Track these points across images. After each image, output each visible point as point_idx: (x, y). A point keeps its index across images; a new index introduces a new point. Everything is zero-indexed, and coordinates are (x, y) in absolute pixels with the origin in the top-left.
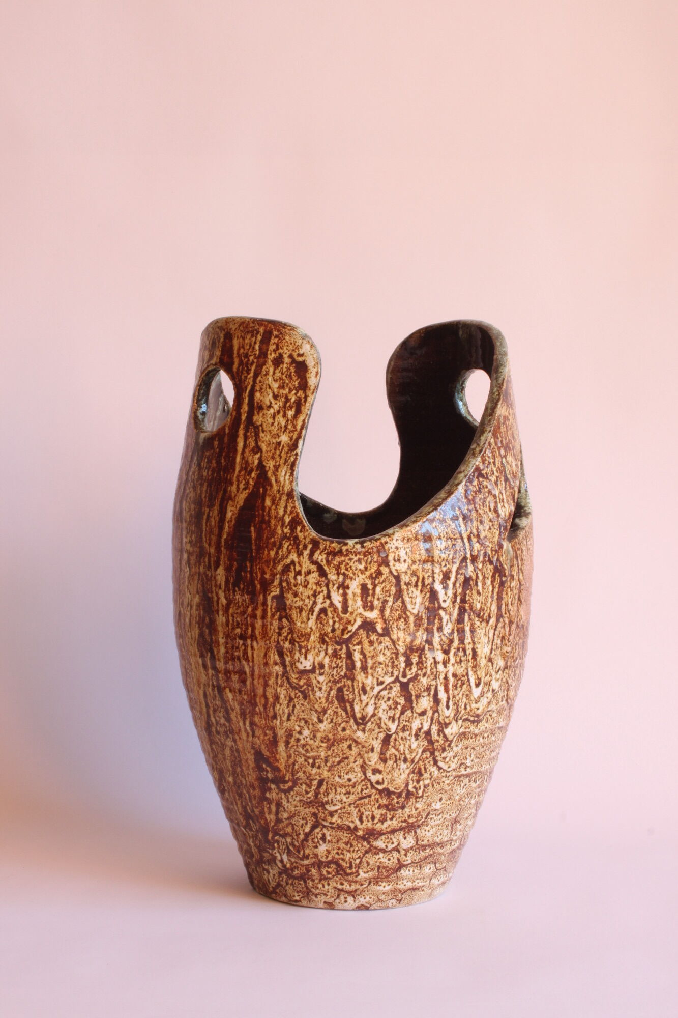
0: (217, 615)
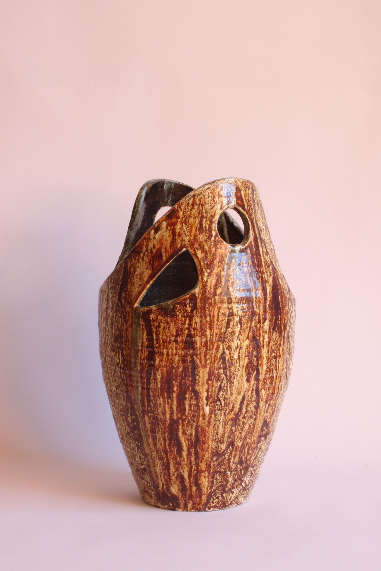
0: (263, 349)
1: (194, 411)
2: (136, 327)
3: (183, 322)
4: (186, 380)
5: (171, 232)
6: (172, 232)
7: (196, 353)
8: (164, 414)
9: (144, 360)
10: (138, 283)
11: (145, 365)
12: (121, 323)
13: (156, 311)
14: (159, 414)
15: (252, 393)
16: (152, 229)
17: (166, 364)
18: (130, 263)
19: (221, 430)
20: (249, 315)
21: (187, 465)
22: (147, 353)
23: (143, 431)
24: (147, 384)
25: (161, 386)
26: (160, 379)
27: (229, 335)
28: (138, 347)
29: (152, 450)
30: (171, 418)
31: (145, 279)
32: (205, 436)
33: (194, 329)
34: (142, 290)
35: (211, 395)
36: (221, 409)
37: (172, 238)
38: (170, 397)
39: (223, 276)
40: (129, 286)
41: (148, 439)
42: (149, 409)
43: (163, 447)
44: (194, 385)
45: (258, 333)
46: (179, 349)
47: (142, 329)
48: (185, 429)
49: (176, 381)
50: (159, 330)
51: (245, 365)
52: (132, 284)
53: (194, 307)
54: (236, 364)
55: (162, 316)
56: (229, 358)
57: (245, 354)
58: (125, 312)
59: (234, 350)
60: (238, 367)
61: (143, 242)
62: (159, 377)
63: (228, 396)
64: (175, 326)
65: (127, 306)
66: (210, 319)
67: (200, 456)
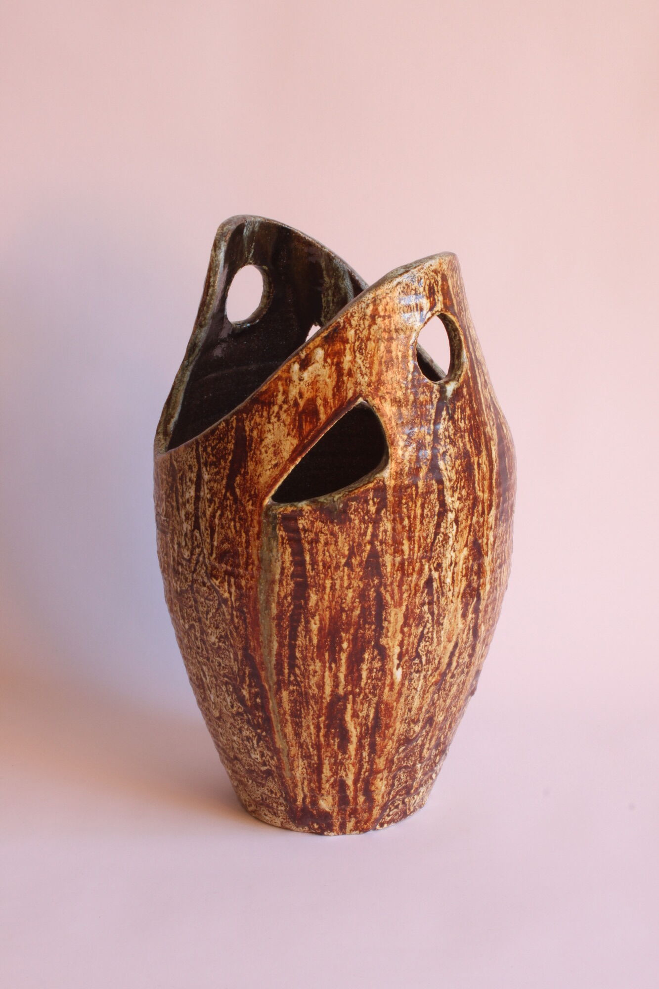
0: (486, 557)
1: (377, 679)
2: (269, 541)
3: (362, 531)
4: (365, 630)
5: (334, 368)
6: (336, 369)
7: (385, 583)
8: (321, 686)
9: (285, 597)
10: (270, 461)
11: (289, 606)
12: (233, 531)
13: (311, 512)
14: (310, 687)
15: (468, 634)
16: (294, 363)
17: (328, 605)
18: (250, 421)
19: (416, 704)
20: (469, 505)
21: (353, 765)
22: (292, 585)
23: (274, 714)
24: (289, 638)
25: (319, 641)
26: (316, 630)
27: (439, 545)
28: (274, 575)
29: (290, 744)
30: (334, 694)
31: (286, 455)
32: (390, 716)
33: (381, 543)
34: (281, 475)
35: (407, 649)
36: (420, 669)
37: (335, 380)
38: (335, 660)
39: (429, 442)
40: (251, 466)
41: (285, 726)
42: (292, 678)
43: (313, 738)
44: (380, 636)
45: (480, 534)
46: (354, 578)
47: (282, 545)
48: (358, 709)
49: (347, 631)
50: (316, 547)
51: (462, 591)
52: (259, 462)
53: (382, 505)
54: (448, 593)
55: (323, 522)
56: (439, 585)
57: (462, 572)
58: (244, 511)
59: (446, 570)
60: (451, 598)
61: (277, 385)
62: (314, 627)
63: (434, 647)
64: (348, 539)
65: (248, 501)
66: (410, 522)
67: (378, 748)
